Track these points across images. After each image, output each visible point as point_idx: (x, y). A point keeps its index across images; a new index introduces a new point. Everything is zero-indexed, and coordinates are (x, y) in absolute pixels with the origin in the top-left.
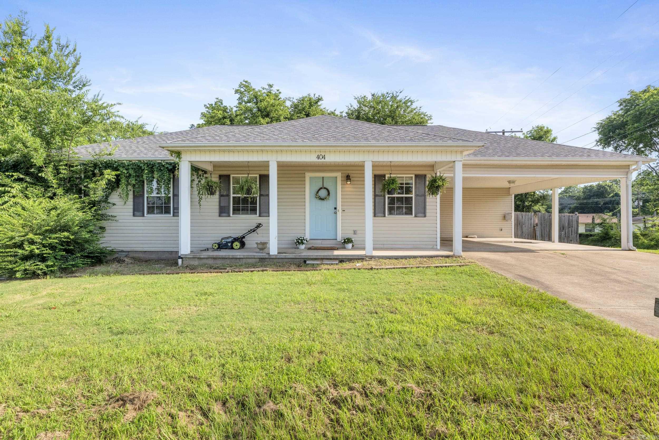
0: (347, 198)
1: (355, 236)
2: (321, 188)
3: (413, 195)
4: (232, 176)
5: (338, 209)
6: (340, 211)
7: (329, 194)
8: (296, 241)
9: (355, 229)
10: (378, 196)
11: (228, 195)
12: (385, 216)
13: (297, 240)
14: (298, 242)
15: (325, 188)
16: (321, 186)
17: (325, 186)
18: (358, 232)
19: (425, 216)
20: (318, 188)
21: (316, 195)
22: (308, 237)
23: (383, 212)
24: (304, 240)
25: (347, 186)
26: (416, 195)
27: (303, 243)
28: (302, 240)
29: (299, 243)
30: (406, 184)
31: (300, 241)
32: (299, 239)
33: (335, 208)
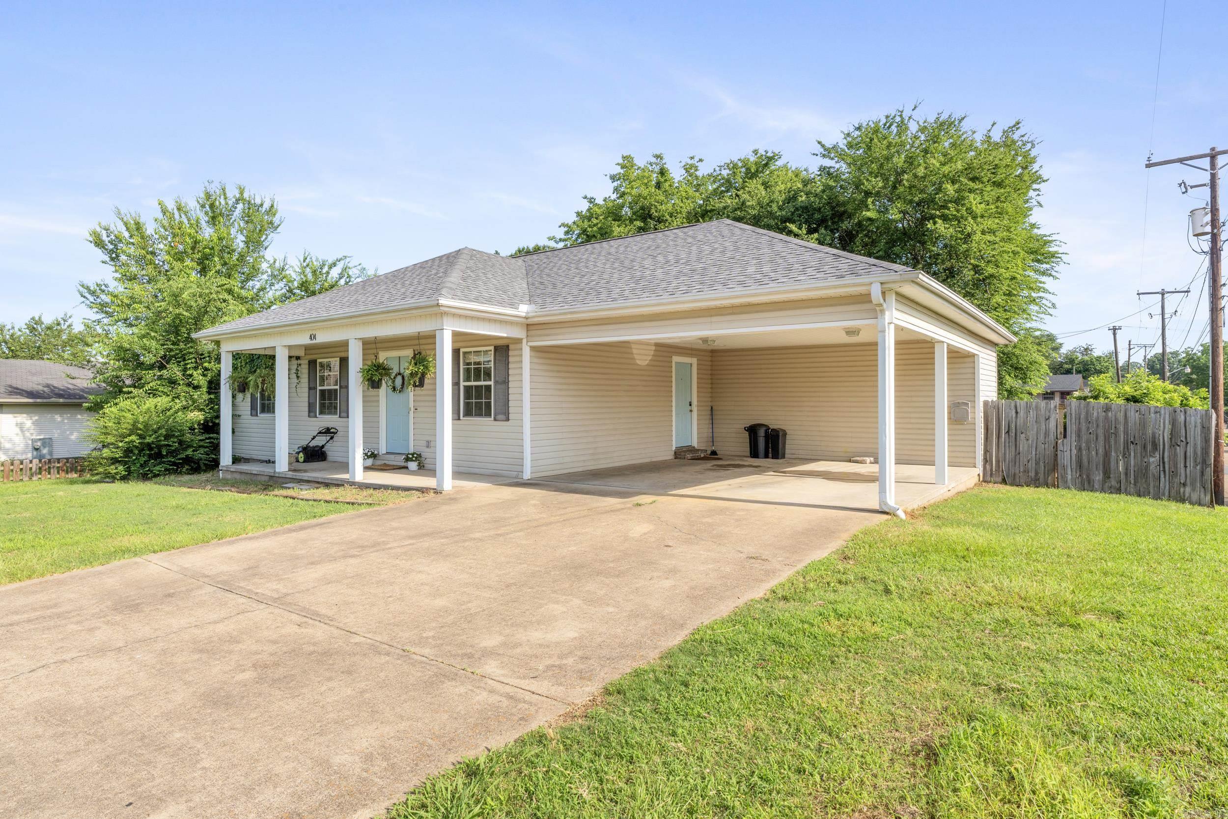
1: (428, 450)
3: (491, 383)
4: (319, 361)
6: (412, 409)
7: (403, 383)
11: (315, 388)
19: (508, 419)
22: (383, 450)
26: (496, 382)
30: (475, 363)
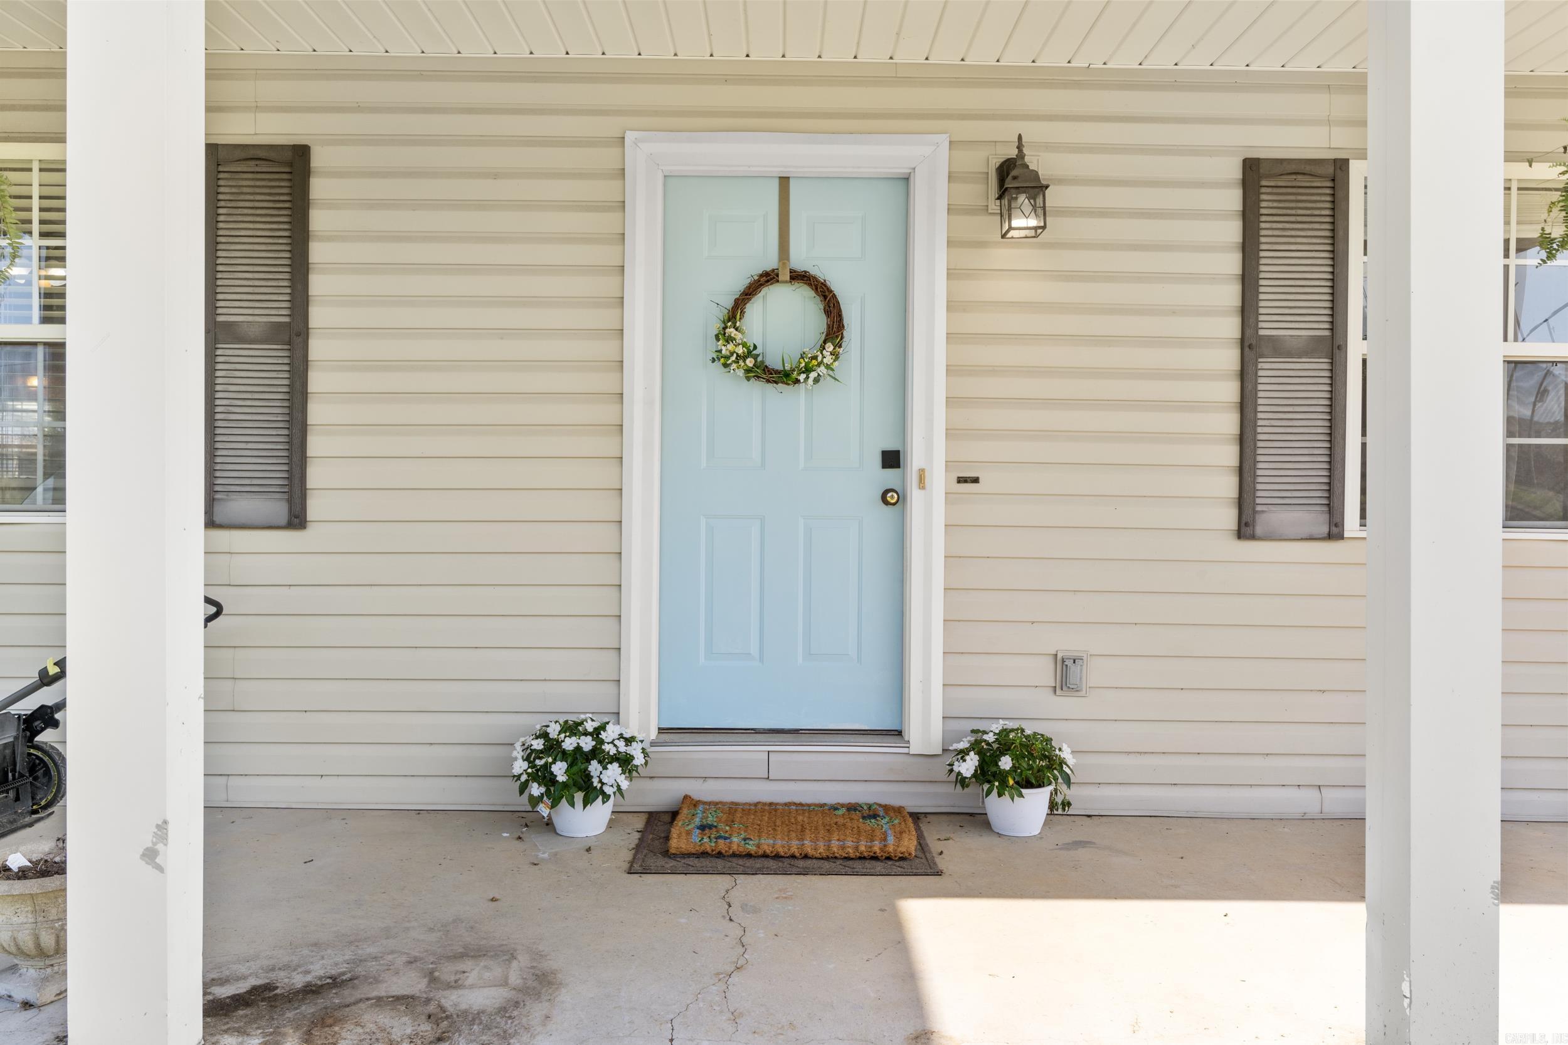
0: (993, 371)
1: (1065, 705)
2: (768, 278)
5: (915, 460)
6: (939, 480)
7: (835, 330)
8: (520, 766)
9: (1068, 643)
10: (1279, 348)
12: (1335, 533)
13: (531, 756)
14: (544, 776)
15: (800, 277)
16: (770, 262)
17: (799, 260)
18: (1095, 674)
20: (740, 284)
21: (722, 336)
22: (636, 722)
23: (1318, 494)
24: (605, 760)
25: (1002, 256)
27: (591, 792)
28: (578, 758)
29: (556, 792)
31: (560, 770)
32: (553, 747)
33: (892, 459)
